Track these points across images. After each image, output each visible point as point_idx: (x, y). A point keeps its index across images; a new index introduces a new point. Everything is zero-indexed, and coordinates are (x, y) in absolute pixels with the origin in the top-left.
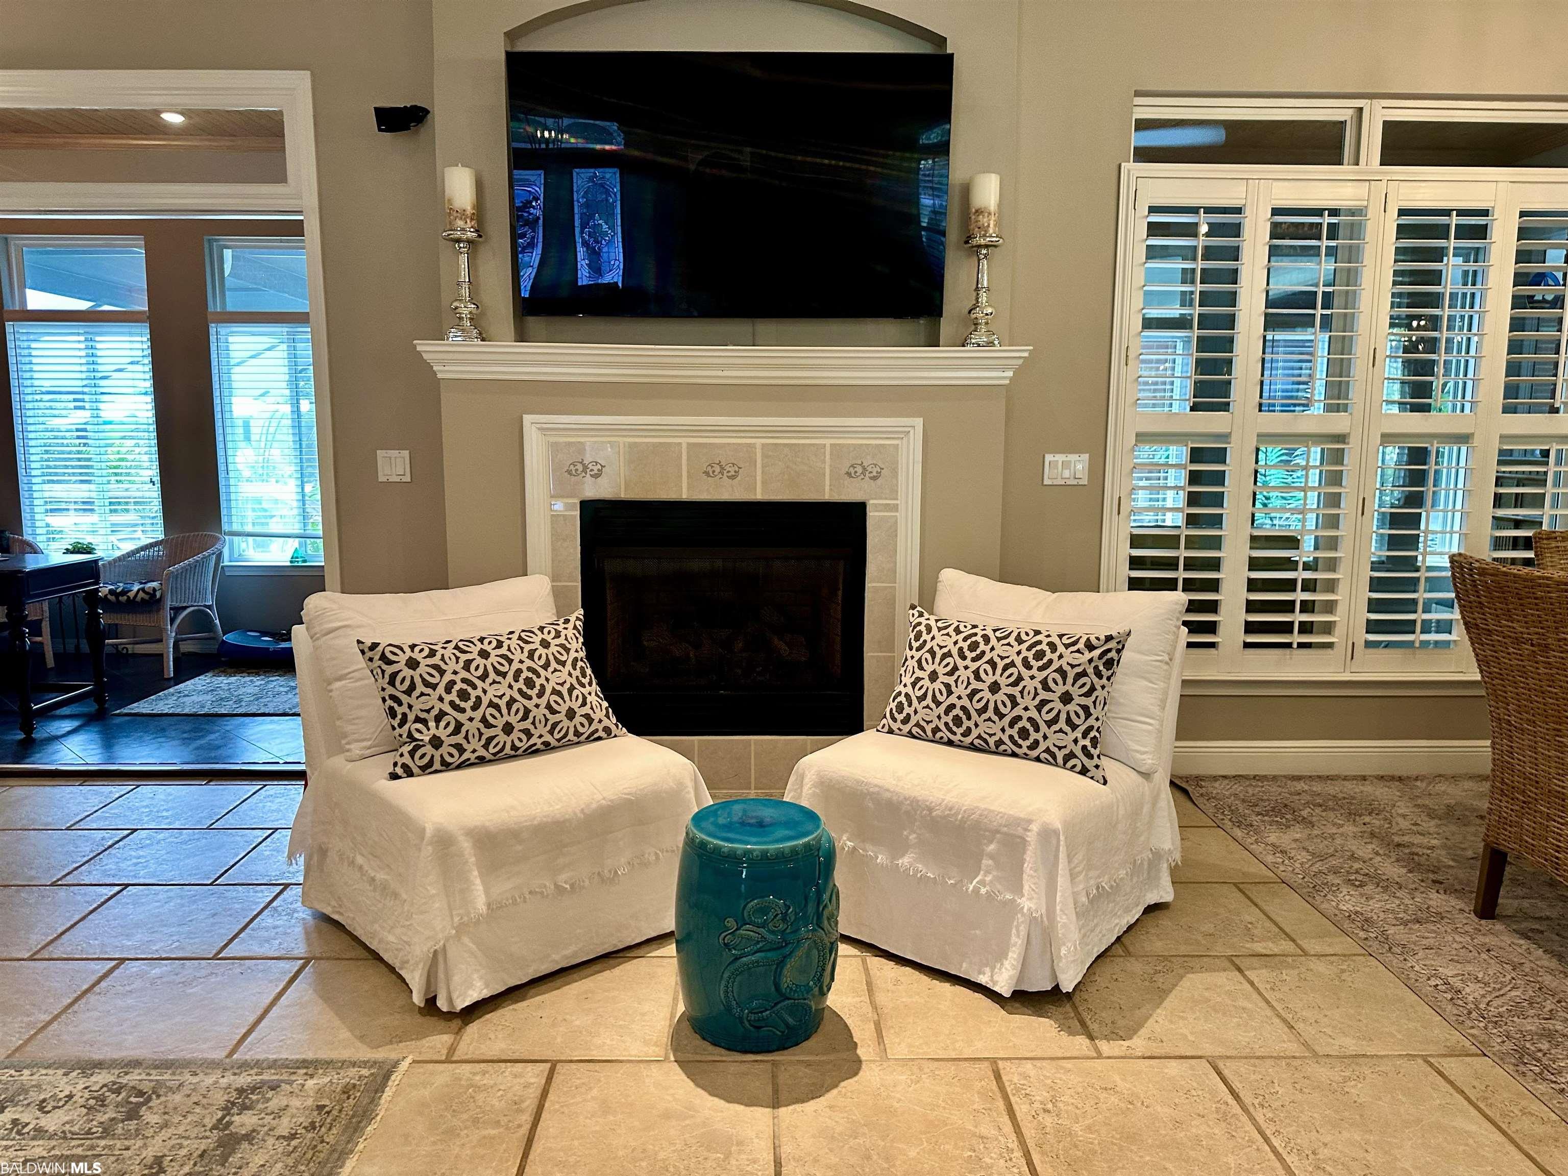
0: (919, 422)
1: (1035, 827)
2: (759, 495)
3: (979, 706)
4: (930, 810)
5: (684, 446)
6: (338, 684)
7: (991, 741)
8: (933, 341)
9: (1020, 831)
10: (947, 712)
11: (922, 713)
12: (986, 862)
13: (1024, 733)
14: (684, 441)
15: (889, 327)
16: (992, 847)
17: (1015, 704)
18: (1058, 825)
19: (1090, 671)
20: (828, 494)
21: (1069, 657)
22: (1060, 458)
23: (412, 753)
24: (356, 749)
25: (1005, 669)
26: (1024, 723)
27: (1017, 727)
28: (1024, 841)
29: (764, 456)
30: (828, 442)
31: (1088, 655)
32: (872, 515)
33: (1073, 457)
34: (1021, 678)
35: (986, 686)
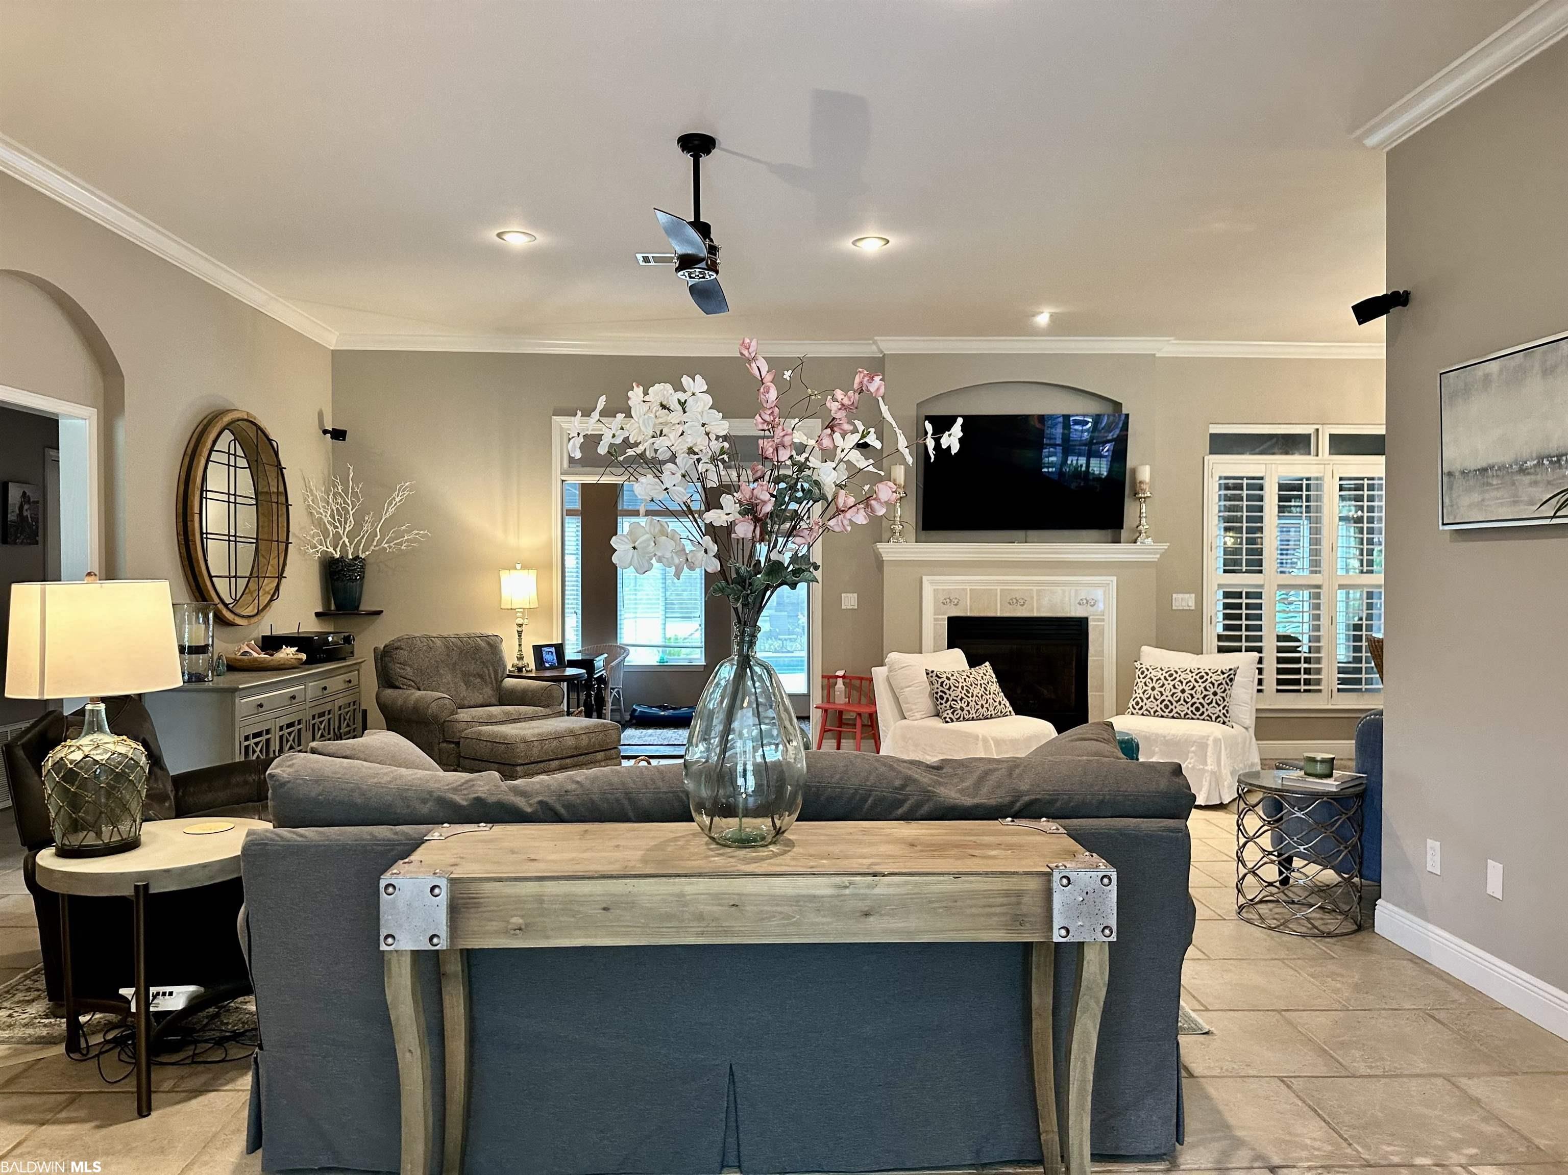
0: (1114, 579)
1: (1211, 739)
2: (1035, 614)
3: (1176, 699)
4: (1165, 737)
5: (999, 590)
7: (1182, 714)
8: (1117, 541)
9: (1205, 741)
10: (1161, 703)
11: (1149, 705)
12: (1191, 755)
13: (1198, 709)
14: (999, 588)
15: (1094, 533)
16: (1193, 749)
17: (1192, 697)
18: (1221, 737)
19: (1224, 682)
20: (1070, 614)
21: (1215, 677)
22: (1180, 596)
23: (953, 713)
25: (1187, 683)
26: (1197, 705)
27: (1194, 707)
28: (1207, 745)
29: (1038, 595)
30: (1069, 588)
31: (1222, 676)
32: (1091, 623)
33: (1187, 596)
34: (1194, 687)
35: (1179, 691)
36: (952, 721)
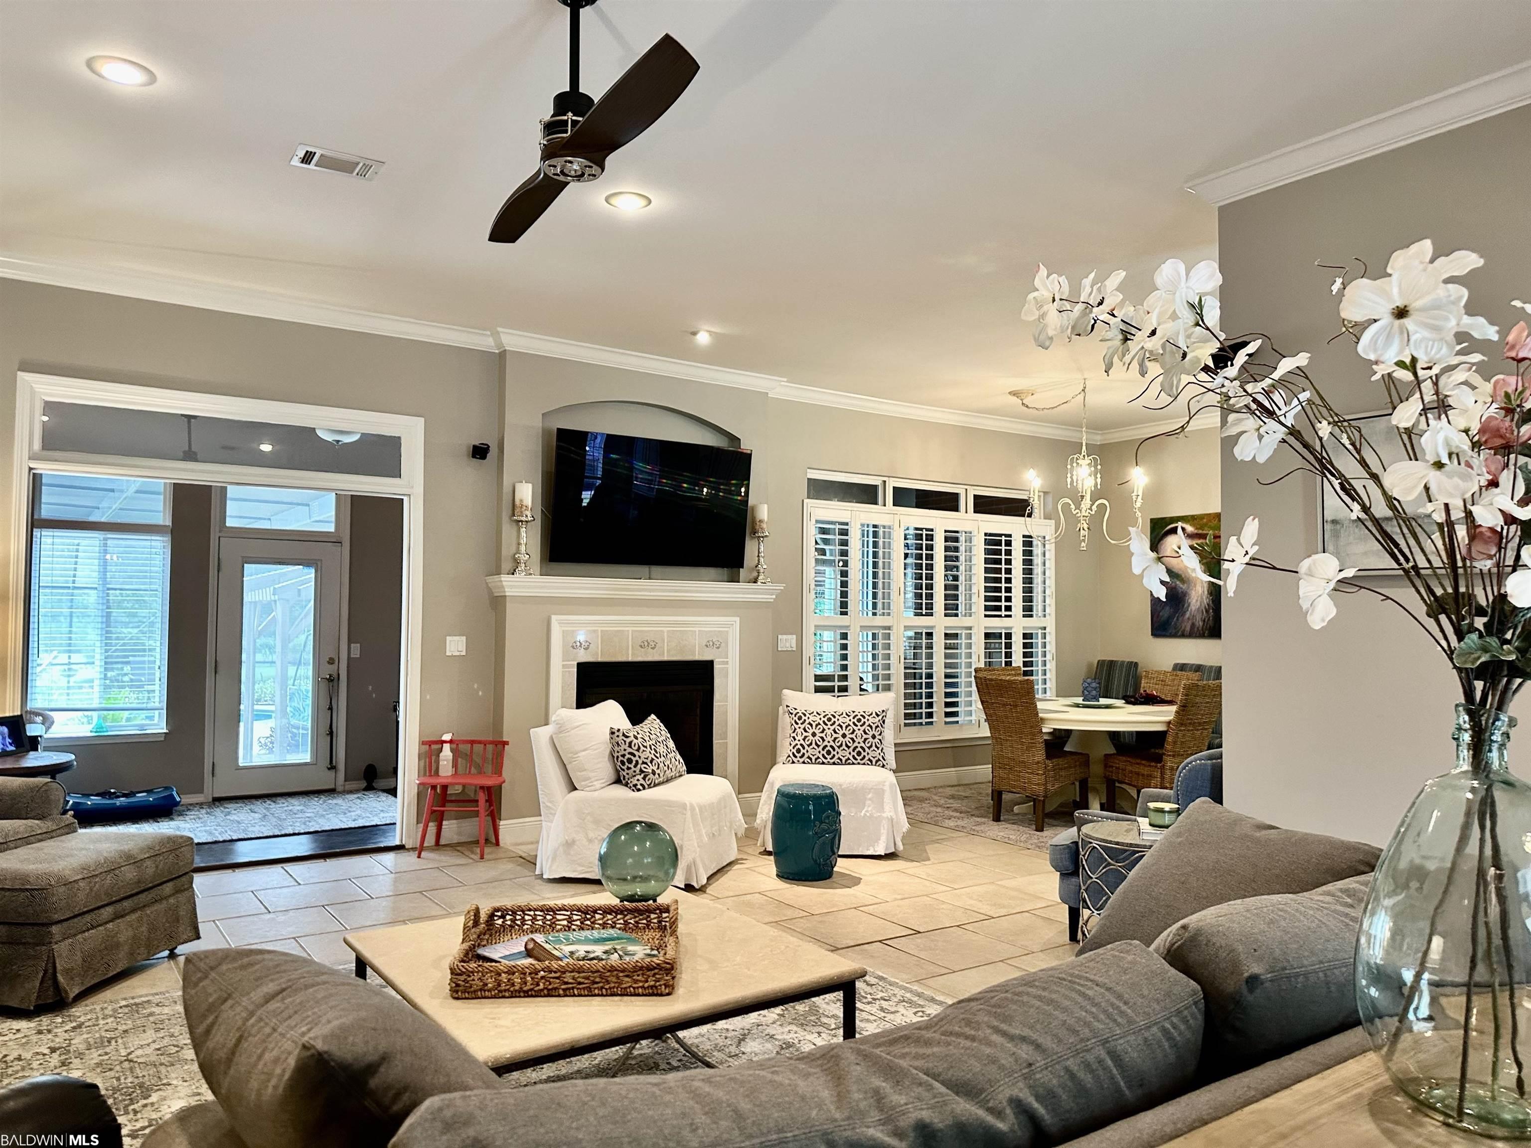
0: (737, 619)
1: (887, 784)
2: (666, 658)
3: (838, 744)
4: (841, 785)
5: (630, 632)
6: (584, 753)
7: (844, 760)
8: (734, 579)
9: (881, 787)
10: (823, 749)
11: (811, 751)
12: (868, 802)
13: (859, 754)
14: (630, 629)
15: (712, 571)
16: (870, 796)
17: (854, 741)
19: (880, 725)
20: (697, 657)
21: (871, 720)
22: (785, 637)
23: (644, 778)
24: (598, 784)
25: (846, 727)
26: (858, 749)
27: (855, 751)
28: (883, 791)
29: (668, 636)
30: (697, 629)
32: (717, 667)
33: (789, 637)
34: (854, 731)
35: (839, 736)
36: (644, 788)
